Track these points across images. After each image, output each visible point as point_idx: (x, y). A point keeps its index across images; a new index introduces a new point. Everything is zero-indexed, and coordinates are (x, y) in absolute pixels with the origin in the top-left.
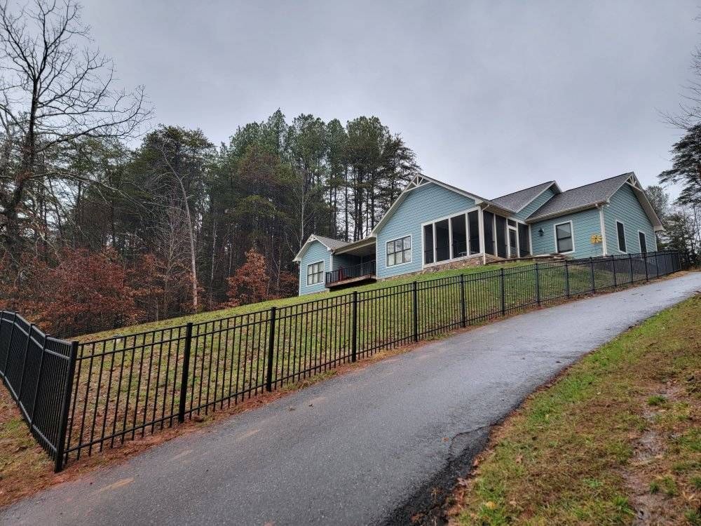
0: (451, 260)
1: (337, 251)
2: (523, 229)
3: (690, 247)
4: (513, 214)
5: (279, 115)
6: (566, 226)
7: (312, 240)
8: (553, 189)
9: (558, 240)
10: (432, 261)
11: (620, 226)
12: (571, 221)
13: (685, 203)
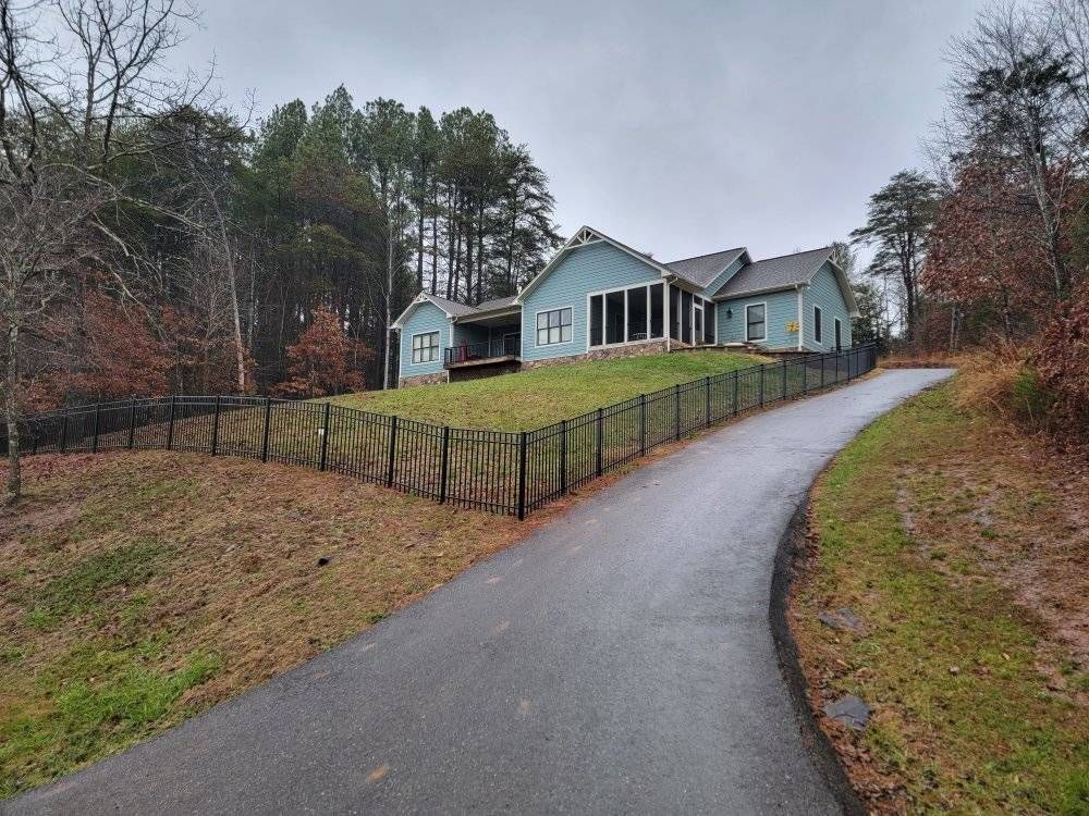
0: (626, 343)
1: (460, 318)
2: (709, 307)
3: (875, 329)
4: (701, 289)
5: (342, 93)
6: (760, 308)
7: (422, 300)
8: (745, 260)
9: (749, 324)
10: (601, 343)
11: (817, 311)
12: (765, 303)
13: (877, 273)
